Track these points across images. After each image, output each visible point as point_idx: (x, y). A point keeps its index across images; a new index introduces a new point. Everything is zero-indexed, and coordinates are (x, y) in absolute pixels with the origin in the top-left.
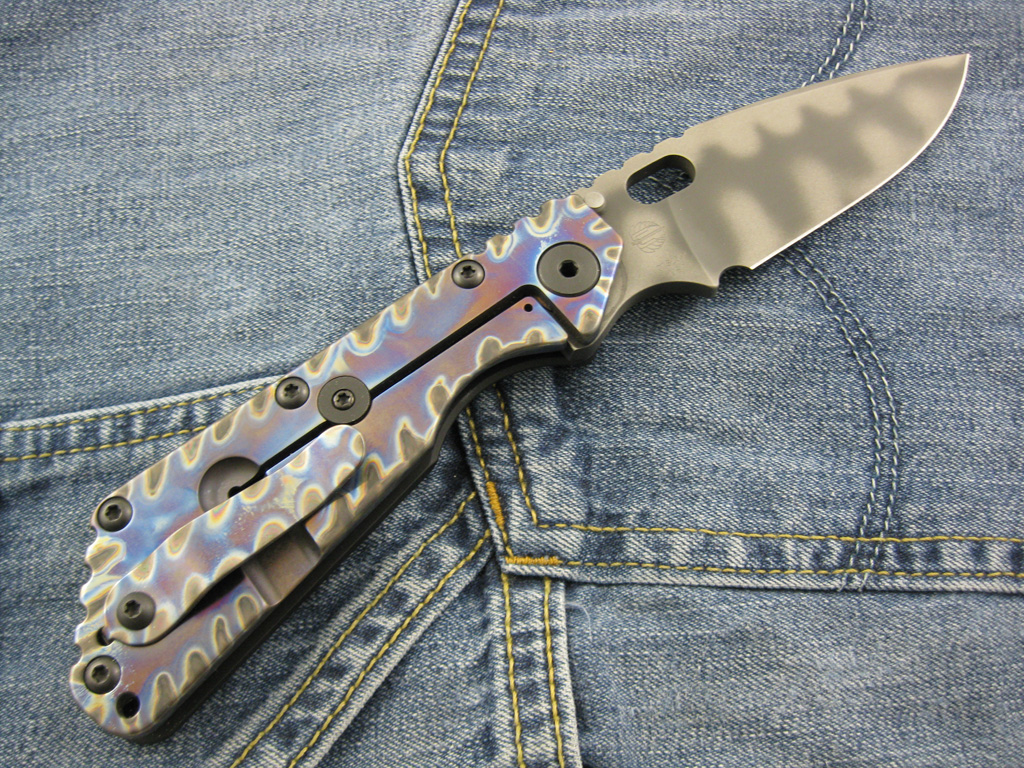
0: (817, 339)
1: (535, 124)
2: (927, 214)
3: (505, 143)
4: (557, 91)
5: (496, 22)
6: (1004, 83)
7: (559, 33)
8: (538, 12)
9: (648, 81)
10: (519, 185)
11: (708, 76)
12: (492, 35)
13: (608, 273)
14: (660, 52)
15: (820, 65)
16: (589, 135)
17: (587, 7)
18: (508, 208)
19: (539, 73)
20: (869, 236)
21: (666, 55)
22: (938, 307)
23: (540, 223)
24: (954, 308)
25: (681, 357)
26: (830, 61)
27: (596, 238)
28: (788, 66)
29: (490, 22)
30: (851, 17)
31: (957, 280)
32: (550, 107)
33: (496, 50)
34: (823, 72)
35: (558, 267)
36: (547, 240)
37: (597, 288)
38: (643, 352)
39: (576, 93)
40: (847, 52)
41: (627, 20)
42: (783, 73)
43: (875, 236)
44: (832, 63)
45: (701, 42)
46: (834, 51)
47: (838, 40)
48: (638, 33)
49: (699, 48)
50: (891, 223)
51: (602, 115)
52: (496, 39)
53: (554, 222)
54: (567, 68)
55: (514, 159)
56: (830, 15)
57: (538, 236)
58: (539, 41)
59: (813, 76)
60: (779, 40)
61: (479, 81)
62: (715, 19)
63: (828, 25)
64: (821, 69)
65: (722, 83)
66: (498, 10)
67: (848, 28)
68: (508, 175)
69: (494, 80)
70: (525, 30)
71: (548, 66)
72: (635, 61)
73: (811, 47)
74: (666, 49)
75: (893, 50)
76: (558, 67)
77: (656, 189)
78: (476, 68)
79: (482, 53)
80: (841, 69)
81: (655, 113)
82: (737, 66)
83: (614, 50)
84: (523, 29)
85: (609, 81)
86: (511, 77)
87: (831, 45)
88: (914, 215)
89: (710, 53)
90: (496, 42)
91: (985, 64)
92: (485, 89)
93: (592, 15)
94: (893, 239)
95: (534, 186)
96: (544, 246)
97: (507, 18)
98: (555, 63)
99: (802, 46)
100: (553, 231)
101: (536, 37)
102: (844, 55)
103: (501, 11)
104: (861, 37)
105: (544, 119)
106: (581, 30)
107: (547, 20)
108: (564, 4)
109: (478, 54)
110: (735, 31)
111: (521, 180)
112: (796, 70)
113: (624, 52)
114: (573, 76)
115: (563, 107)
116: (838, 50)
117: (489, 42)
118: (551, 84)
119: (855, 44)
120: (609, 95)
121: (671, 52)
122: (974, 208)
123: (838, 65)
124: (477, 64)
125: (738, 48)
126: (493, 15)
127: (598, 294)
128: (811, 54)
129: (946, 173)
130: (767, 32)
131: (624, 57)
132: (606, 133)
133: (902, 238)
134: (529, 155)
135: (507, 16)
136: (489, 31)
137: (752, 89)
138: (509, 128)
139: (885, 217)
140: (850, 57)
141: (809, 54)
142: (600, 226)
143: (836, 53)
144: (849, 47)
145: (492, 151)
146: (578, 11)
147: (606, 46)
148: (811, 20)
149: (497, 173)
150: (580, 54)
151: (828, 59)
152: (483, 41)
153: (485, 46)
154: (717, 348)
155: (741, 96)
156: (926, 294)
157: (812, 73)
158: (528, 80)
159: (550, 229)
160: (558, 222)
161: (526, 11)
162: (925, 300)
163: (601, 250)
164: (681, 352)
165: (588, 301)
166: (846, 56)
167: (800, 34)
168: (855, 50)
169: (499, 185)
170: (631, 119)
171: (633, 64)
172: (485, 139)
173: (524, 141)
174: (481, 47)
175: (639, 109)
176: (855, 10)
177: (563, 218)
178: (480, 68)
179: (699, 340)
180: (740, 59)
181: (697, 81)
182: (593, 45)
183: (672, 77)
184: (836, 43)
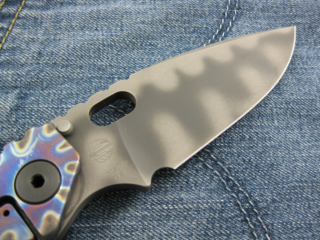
0: (222, 211)
1: (36, 75)
2: (283, 120)
3: (16, 87)
4: (52, 53)
5: (19, 14)
6: (315, 42)
7: (57, 20)
8: (45, 8)
9: (111, 46)
10: (23, 115)
11: (148, 42)
12: (15, 22)
13: (66, 184)
14: (119, 28)
15: (214, 34)
16: (72, 80)
17: (76, 5)
18: (15, 130)
19: (42, 43)
20: (250, 137)
21: (122, 30)
22: (297, 181)
23: (21, 146)
24: (306, 181)
25: (128, 236)
26: (219, 32)
27: (61, 156)
28: (195, 35)
29: (15, 14)
30: (229, 7)
31: (305, 161)
32: (46, 63)
33: (16, 30)
34: (215, 38)
35: (30, 180)
36: (24, 158)
37: (57, 196)
38: (101, 232)
39: (64, 54)
40: (228, 26)
41: (98, 11)
42: (192, 39)
43: (254, 137)
44: (220, 33)
45: (143, 22)
46: (221, 26)
47: (223, 20)
48: (105, 18)
49: (141, 26)
50: (262, 128)
51: (81, 67)
52: (18, 25)
53: (31, 144)
54: (60, 39)
55: (21, 98)
56: (217, 6)
57: (19, 156)
58: (44, 25)
59: (210, 40)
60: (189, 20)
61: (4, 50)
62: (151, 9)
63: (217, 12)
64: (214, 36)
65: (157, 46)
66: (21, 8)
67: (228, 13)
68: (16, 109)
69: (13, 49)
70: (36, 19)
71: (48, 39)
72: (103, 35)
73: (207, 24)
74: (122, 27)
75: (254, 25)
76: (54, 39)
77: (114, 113)
78: (3, 41)
79: (8, 32)
80: (225, 36)
81: (115, 65)
82: (165, 36)
83: (90, 29)
84: (35, 18)
85: (85, 46)
86: (23, 46)
87: (219, 23)
88: (276, 122)
89: (149, 29)
90: (17, 26)
91: (304, 31)
92: (7, 54)
93: (78, 9)
94: (265, 138)
95: (33, 115)
96: (22, 163)
97: (25, 12)
98: (52, 37)
99: (202, 24)
100: (31, 151)
101: (42, 22)
102: (226, 28)
103: (22, 8)
104: (235, 18)
105: (42, 71)
106: (70, 18)
107: (50, 12)
108: (62, 4)
109: (5, 33)
110: (163, 16)
111: (25, 111)
112: (200, 37)
113: (96, 30)
114: (63, 44)
115: (55, 63)
116: (223, 26)
117: (13, 26)
118: (49, 49)
119: (232, 22)
120: (85, 55)
121: (125, 28)
122: (310, 115)
123: (224, 34)
124: (4, 39)
125: (165, 26)
126: (17, 11)
127: (57, 201)
128: (208, 28)
129: (292, 94)
130: (182, 16)
131: (96, 32)
132: (83, 78)
133: (271, 137)
134: (31, 95)
135: (25, 11)
136: (14, 20)
137: (174, 49)
138: (19, 78)
139: (259, 124)
140: (230, 29)
141: (206, 28)
142: (64, 146)
143: (222, 27)
144: (229, 24)
145: (7, 93)
146: (70, 7)
147: (85, 26)
148: (206, 9)
149: (8, 108)
150: (69, 31)
151: (218, 31)
152: (9, 25)
153: (10, 28)
154: (153, 226)
155: (168, 53)
156: (288, 173)
157: (209, 39)
158: (35, 48)
159: (28, 150)
160: (34, 145)
161: (38, 8)
162: (288, 177)
163: (62, 165)
164: (127, 231)
165: (49, 207)
166: (228, 29)
167: (201, 17)
168: (233, 25)
169: (9, 115)
170: (99, 69)
171: (100, 36)
172: (3, 86)
173: (29, 86)
174: (8, 30)
175: (104, 63)
176: (231, 4)
177: (38, 141)
178: (5, 42)
179: (141, 221)
180: (167, 32)
181: (141, 45)
182: (77, 26)
183: (126, 43)
184: (222, 22)
